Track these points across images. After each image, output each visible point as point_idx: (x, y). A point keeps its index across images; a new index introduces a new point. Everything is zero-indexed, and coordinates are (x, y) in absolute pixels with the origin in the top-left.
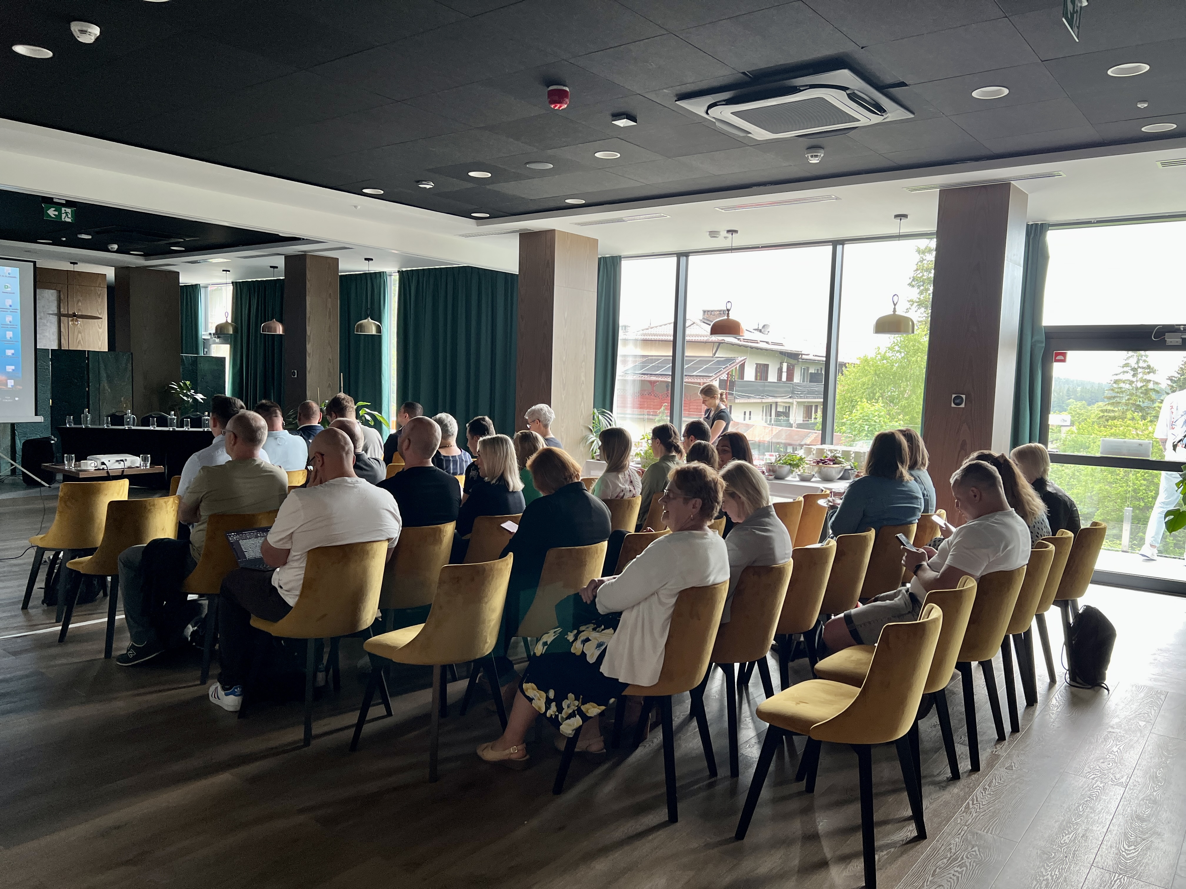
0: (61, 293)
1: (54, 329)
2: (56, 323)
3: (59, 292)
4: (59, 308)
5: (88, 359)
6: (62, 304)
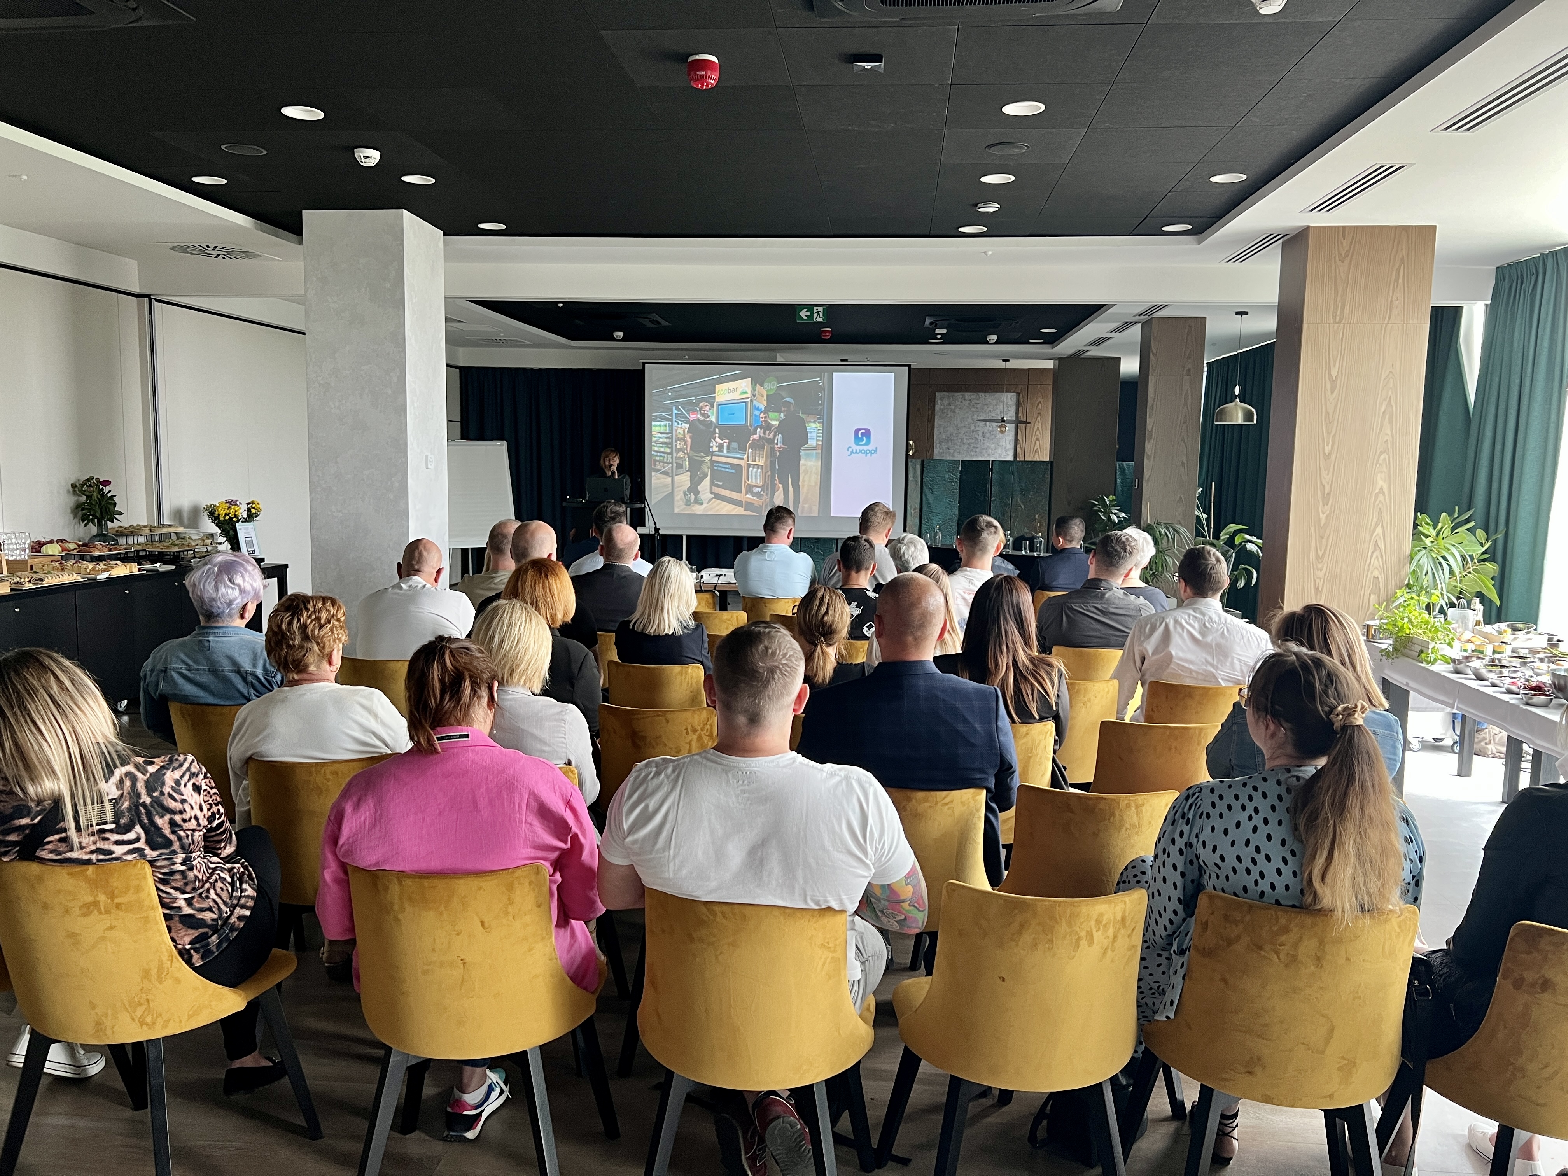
0: (1021, 395)
1: (1011, 439)
2: (1013, 432)
3: (1018, 394)
4: (1017, 413)
5: (992, 470)
6: (1020, 409)
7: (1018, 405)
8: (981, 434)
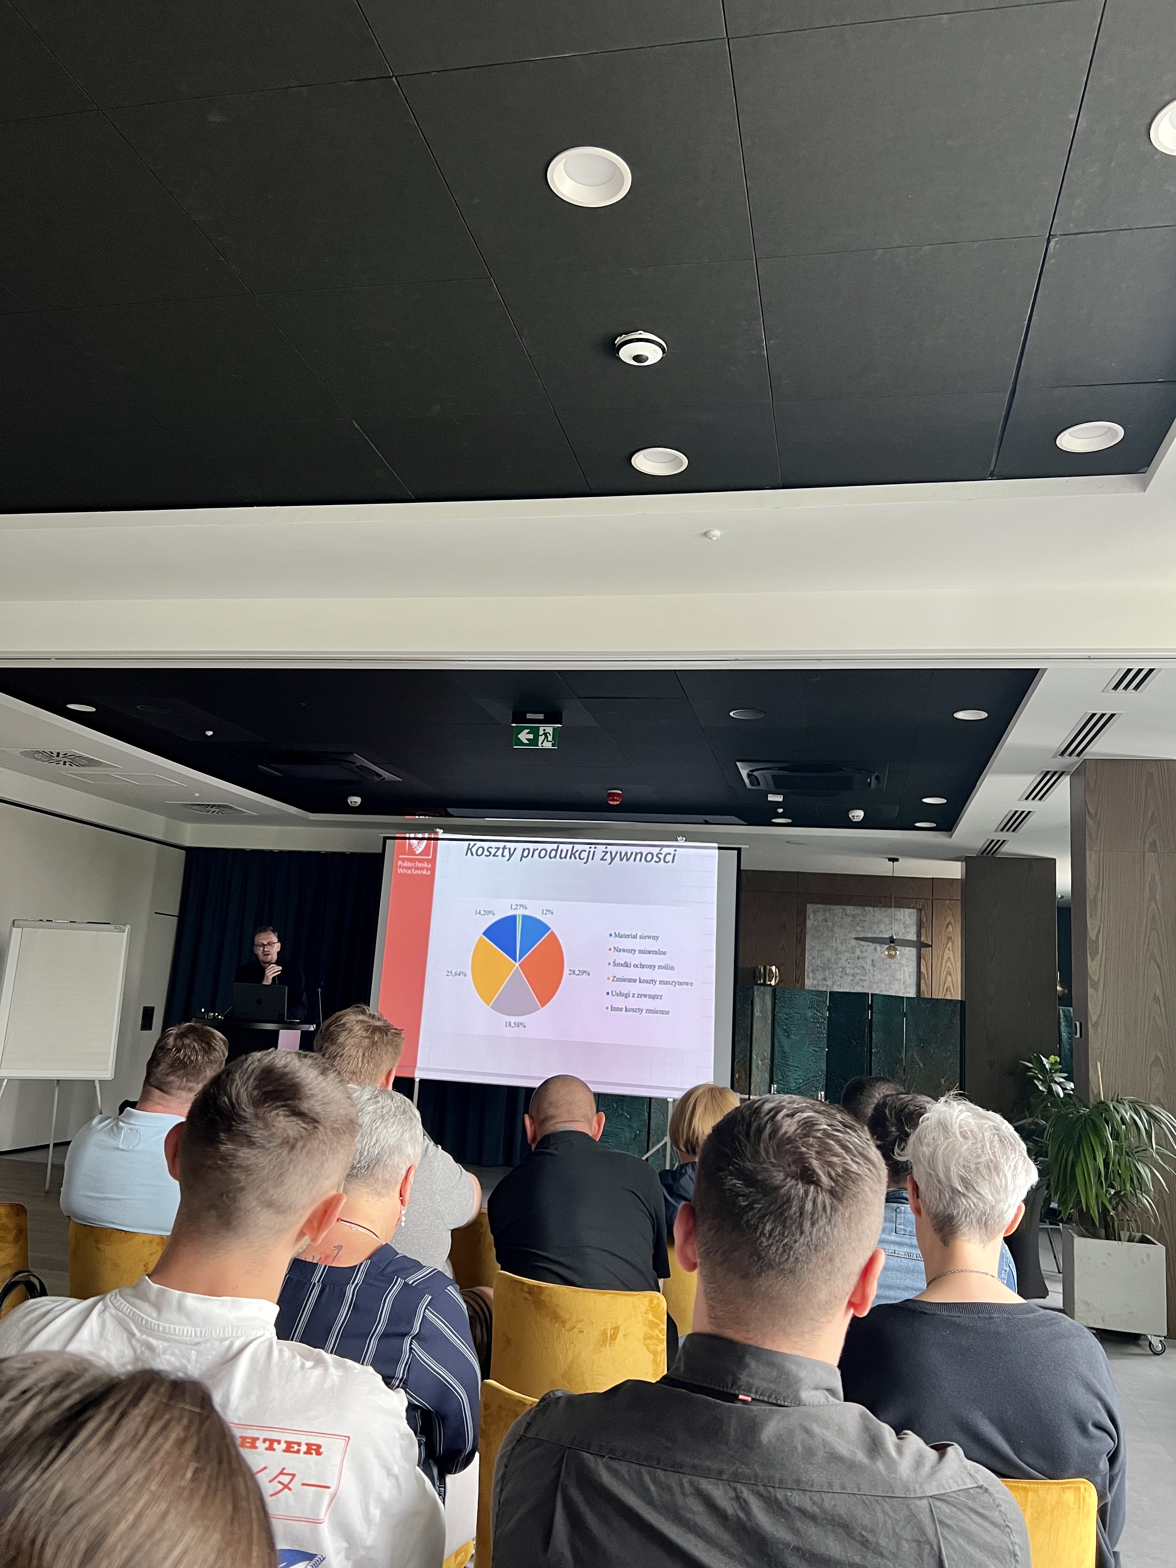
0: (923, 912)
1: (912, 967)
2: (915, 958)
3: (920, 911)
4: (919, 935)
5: (871, 1007)
6: (923, 930)
7: (920, 925)
8: (869, 962)
